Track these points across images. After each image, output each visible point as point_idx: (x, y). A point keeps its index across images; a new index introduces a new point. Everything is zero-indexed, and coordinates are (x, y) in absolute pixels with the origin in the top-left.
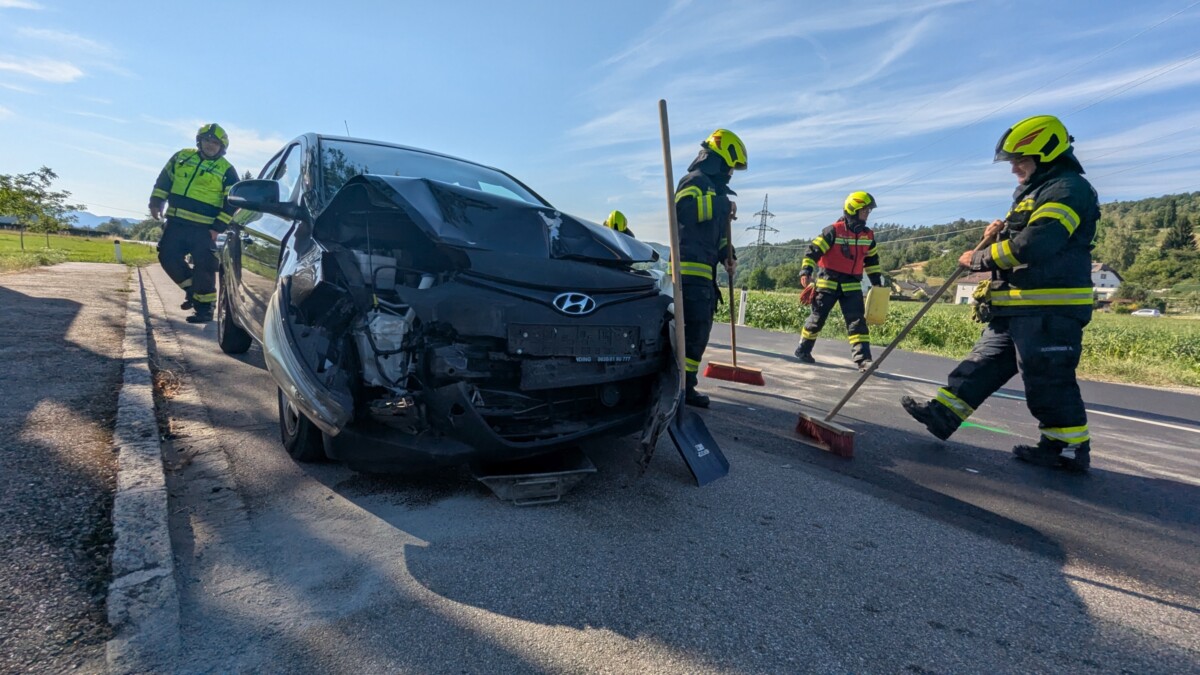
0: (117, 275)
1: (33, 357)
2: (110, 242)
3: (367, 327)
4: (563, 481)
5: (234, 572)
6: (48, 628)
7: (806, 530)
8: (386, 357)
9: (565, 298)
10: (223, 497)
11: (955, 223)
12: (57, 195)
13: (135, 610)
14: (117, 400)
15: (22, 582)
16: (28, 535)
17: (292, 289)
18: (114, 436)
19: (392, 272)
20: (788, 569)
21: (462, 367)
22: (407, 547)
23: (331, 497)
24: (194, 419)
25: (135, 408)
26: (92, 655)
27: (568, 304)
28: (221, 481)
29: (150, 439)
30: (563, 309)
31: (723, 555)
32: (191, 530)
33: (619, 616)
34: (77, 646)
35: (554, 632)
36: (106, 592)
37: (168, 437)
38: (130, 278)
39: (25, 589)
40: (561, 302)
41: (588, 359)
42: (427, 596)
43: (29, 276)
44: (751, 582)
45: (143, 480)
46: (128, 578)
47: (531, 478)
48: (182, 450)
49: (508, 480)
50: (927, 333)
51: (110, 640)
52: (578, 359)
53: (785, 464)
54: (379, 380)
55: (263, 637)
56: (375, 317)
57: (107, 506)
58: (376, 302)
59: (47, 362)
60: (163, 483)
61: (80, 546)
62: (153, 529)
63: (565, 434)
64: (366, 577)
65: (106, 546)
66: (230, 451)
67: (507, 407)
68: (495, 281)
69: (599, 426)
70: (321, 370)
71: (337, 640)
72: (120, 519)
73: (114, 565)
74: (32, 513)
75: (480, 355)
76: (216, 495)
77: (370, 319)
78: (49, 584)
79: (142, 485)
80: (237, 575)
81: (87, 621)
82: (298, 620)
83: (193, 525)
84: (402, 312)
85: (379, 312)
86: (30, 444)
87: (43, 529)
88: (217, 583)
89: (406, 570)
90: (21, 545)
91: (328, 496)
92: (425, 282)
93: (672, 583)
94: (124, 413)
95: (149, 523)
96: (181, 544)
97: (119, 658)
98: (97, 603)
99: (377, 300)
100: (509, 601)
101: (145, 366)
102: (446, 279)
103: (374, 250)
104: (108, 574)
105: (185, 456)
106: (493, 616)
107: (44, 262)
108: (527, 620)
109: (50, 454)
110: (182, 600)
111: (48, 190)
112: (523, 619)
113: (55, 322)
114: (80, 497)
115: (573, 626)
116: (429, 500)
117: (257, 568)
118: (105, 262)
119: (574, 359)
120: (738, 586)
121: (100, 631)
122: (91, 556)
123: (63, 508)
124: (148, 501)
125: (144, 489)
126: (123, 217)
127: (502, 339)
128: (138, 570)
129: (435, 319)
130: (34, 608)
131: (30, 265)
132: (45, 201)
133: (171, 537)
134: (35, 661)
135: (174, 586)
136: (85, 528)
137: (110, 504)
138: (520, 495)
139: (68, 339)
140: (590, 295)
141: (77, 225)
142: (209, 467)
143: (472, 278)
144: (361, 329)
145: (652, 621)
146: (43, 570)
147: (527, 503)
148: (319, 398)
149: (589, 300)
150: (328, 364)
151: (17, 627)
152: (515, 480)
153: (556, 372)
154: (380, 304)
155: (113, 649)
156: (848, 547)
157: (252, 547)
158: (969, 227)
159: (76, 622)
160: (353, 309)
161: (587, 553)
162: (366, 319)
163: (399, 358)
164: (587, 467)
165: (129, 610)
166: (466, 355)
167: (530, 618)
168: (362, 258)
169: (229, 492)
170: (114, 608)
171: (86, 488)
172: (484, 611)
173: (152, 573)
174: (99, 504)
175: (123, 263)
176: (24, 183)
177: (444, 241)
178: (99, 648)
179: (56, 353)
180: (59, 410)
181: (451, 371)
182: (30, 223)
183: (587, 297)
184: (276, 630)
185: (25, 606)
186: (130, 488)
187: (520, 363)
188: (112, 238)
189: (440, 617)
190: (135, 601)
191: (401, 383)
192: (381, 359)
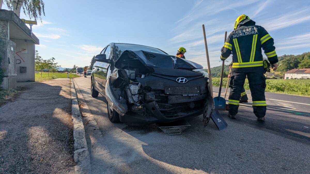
0: (68, 81)
1: (53, 98)
2: (66, 74)
3: (129, 88)
4: (181, 128)
5: (101, 150)
6: (62, 162)
7: (255, 144)
8: (134, 96)
9: (179, 79)
10: (97, 131)
11: (283, 56)
12: (55, 64)
13: (80, 159)
14: (71, 108)
15: (56, 150)
16: (56, 139)
17: (111, 80)
18: (72, 116)
19: (134, 74)
20: (253, 155)
21: (153, 98)
22: (142, 145)
23: (122, 132)
24: (88, 113)
25: (75, 110)
26: (72, 169)
27: (180, 80)
28: (95, 127)
29: (80, 117)
30: (179, 82)
31: (231, 150)
32: (90, 139)
33: (204, 167)
34: (68, 167)
35: (186, 170)
36: (73, 154)
37: (83, 117)
38: (71, 81)
39: (56, 152)
40: (178, 80)
41: (186, 95)
42: (150, 158)
43: (51, 81)
44: (242, 158)
45: (79, 127)
46: (78, 150)
47: (173, 127)
48: (86, 120)
49: (167, 128)
50: (278, 87)
51: (75, 166)
52: (183, 95)
53: (244, 124)
54: (133, 102)
55: (110, 167)
56: (131, 86)
57: (72, 133)
58: (131, 82)
59: (56, 100)
60: (84, 127)
61: (67, 142)
62: (82, 138)
63: (181, 115)
64: (133, 153)
65: (72, 142)
66: (97, 120)
67: (165, 108)
68: (161, 75)
69: (190, 113)
70: (119, 99)
71: (129, 169)
72: (75, 136)
73: (75, 147)
74: (56, 134)
75: (157, 95)
76: (95, 131)
77: (130, 86)
78: (61, 151)
79: (79, 128)
80: (102, 151)
81: (70, 161)
82: (118, 163)
83: (91, 138)
84: (137, 84)
85: (132, 84)
86: (54, 118)
87: (59, 138)
88: (98, 152)
89: (143, 151)
90: (55, 142)
91: (121, 131)
92: (143, 76)
93: (218, 158)
94: (73, 111)
95: (81, 137)
96: (89, 142)
97: (78, 170)
98: (72, 156)
99: (131, 81)
100: (172, 161)
101: (76, 100)
102: (148, 75)
103: (130, 69)
104: (73, 149)
105: (87, 121)
106: (168, 165)
107: (53, 78)
108: (178, 166)
109: (59, 120)
110: (90, 156)
111: (54, 63)
112: (177, 166)
113: (57, 91)
114: (66, 131)
115: (191, 169)
116: (146, 133)
117: (107, 149)
118: (65, 78)
119: (182, 95)
120: (238, 159)
121: (73, 164)
122: (69, 145)
123: (63, 133)
124: (81, 132)
125: (80, 129)
126: (68, 68)
127: (163, 90)
128: (80, 148)
129: (146, 86)
130: (58, 157)
131: (51, 79)
132: (53, 65)
133: (86, 140)
134: (60, 170)
135: (88, 153)
136: (68, 138)
137: (72, 132)
138: (170, 132)
139: (60, 94)
140: (186, 78)
141: (59, 70)
142: (92, 124)
143: (155, 75)
144: (128, 89)
145: (215, 168)
146: (60, 148)
147: (172, 134)
148: (119, 106)
149: (186, 79)
150: (121, 98)
151: (55, 161)
152: (169, 128)
153: (177, 99)
154: (132, 82)
155: (76, 168)
156: (271, 149)
157: (105, 144)
158: (287, 57)
159: (68, 161)
160: (126, 84)
161: (191, 148)
162: (129, 86)
163: (137, 96)
164: (188, 124)
165: (79, 158)
166: (155, 95)
167: (179, 166)
168: (127, 71)
169: (98, 130)
170: (76, 158)
171: (67, 128)
172: (166, 163)
173: (83, 149)
174: (70, 132)
175: (69, 78)
176: (49, 61)
177: (148, 65)
178: (73, 167)
179: (58, 98)
180: (60, 110)
181: (151, 99)
182: (50, 70)
183: (185, 78)
184: (113, 166)
185: (56, 156)
186: (77, 129)
187: (168, 97)
188: (66, 73)
189: (154, 164)
190: (80, 156)
191: (138, 102)
192: (133, 96)
